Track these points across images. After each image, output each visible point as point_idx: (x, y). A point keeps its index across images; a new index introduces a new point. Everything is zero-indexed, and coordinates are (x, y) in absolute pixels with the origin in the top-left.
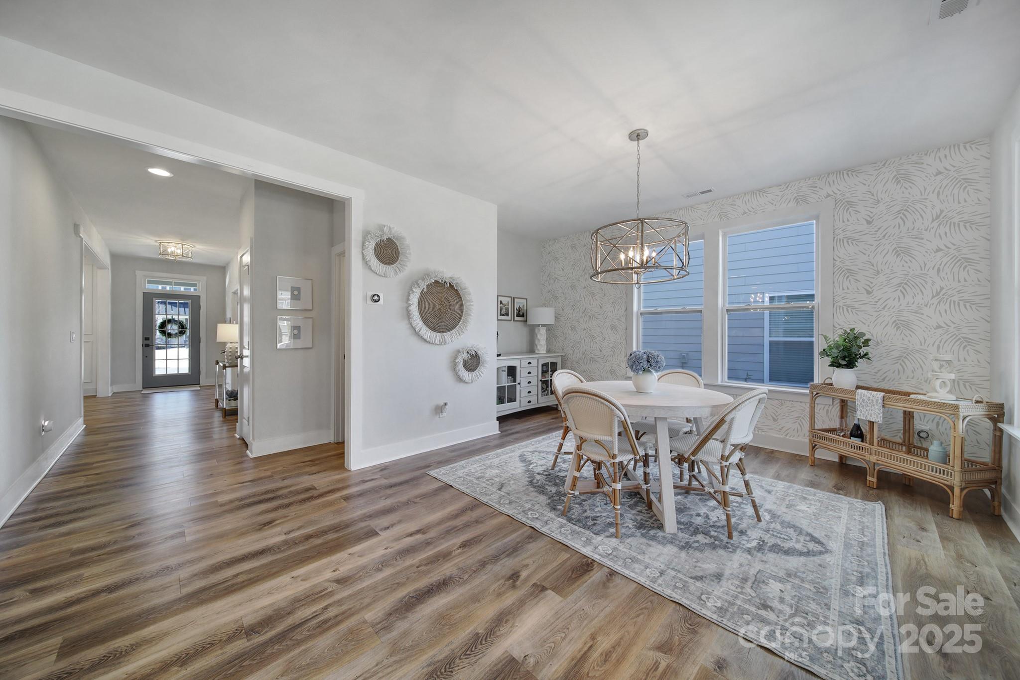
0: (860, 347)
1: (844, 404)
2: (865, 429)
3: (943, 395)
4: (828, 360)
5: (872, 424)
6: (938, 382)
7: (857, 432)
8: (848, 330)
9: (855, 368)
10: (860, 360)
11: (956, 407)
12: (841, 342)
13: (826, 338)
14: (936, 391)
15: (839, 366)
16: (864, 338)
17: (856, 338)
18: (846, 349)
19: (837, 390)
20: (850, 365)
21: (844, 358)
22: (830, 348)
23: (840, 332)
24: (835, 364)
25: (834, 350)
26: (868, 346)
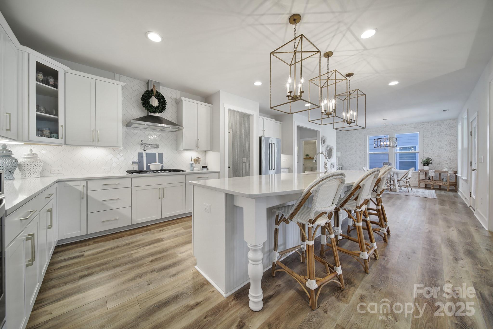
0: (430, 161)
1: (426, 173)
2: (431, 178)
3: (446, 170)
4: (423, 164)
5: (432, 176)
6: (445, 167)
7: (429, 179)
8: (427, 158)
9: (429, 166)
10: (430, 164)
11: (448, 171)
12: (426, 160)
13: (422, 159)
14: (445, 169)
15: (425, 165)
16: (431, 159)
17: (429, 159)
18: (427, 162)
19: (424, 170)
20: (428, 165)
21: (426, 164)
22: (423, 162)
23: (425, 158)
24: (424, 165)
25: (424, 162)
26: (431, 161)
